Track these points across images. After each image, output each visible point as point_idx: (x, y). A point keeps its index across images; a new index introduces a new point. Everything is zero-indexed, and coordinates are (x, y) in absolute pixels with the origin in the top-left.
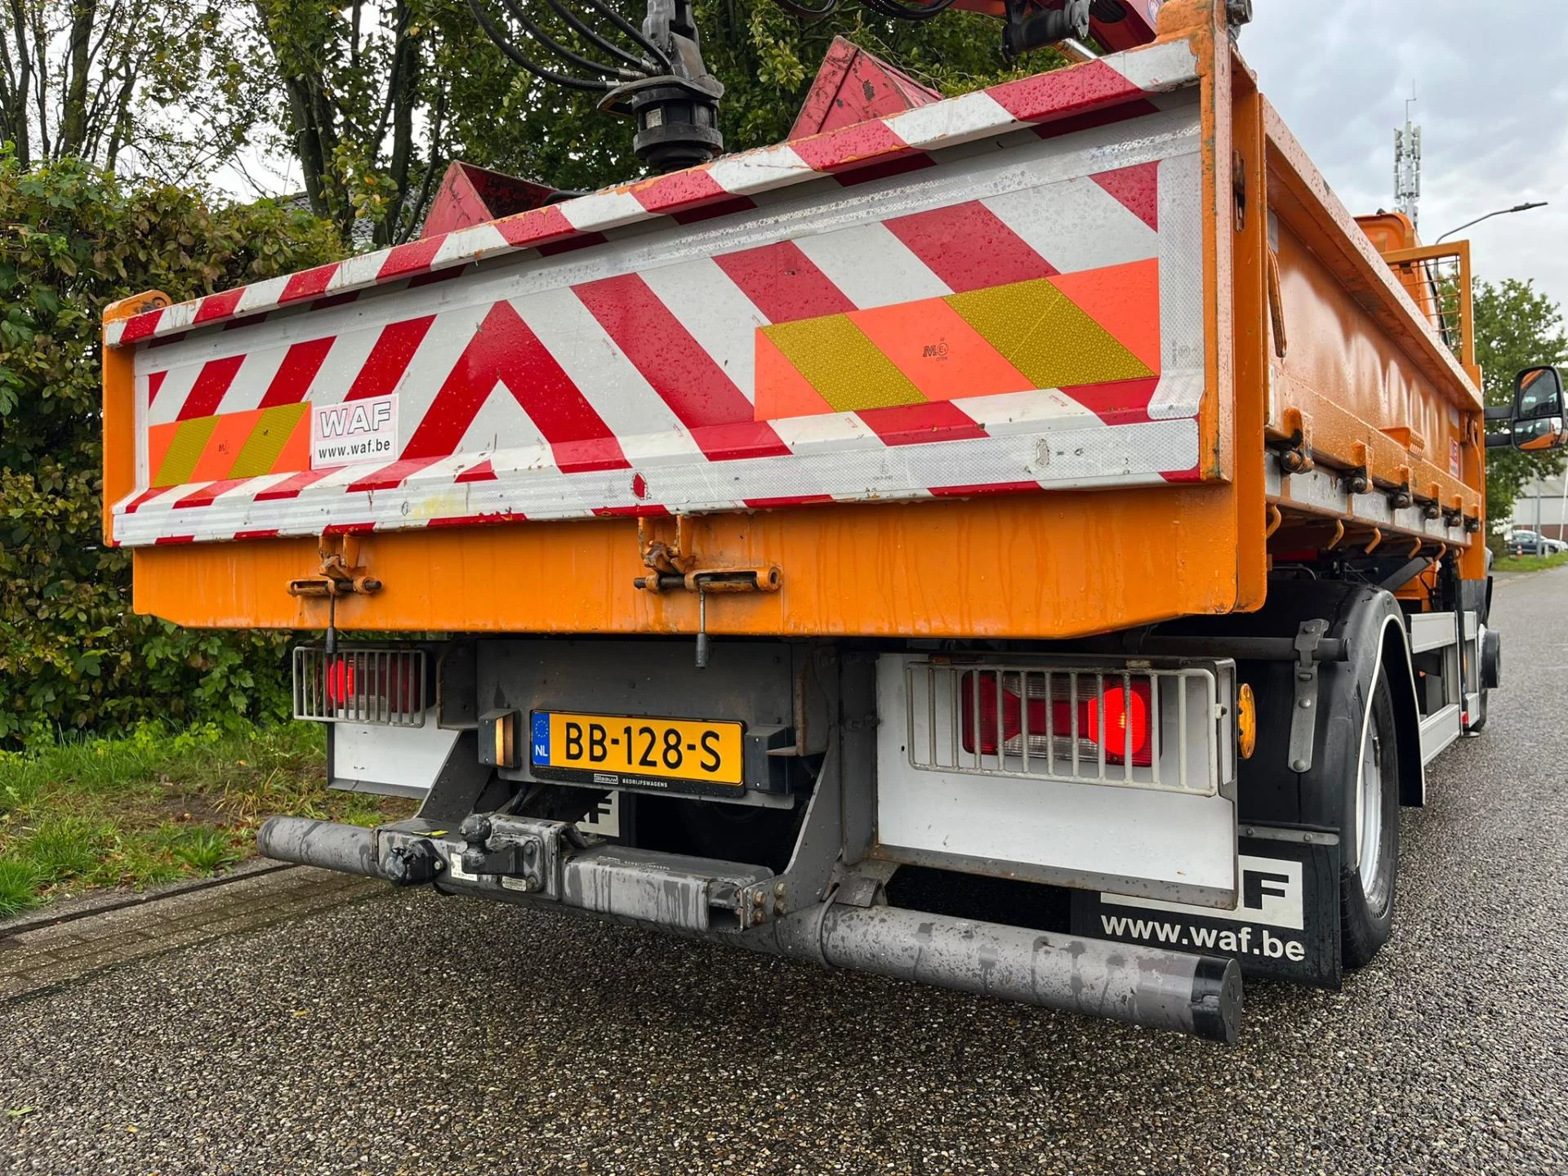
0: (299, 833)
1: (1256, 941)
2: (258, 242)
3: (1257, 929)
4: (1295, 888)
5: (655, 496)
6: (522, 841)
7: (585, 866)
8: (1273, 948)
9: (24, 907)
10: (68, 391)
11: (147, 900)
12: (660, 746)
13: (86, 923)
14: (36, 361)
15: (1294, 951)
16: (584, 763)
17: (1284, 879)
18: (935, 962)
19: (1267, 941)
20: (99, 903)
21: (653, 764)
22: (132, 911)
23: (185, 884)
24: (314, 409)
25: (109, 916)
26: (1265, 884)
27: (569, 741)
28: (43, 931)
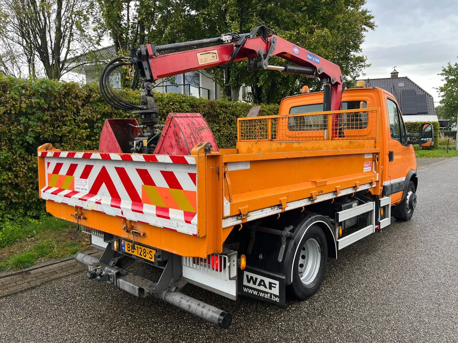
0: (82, 257)
1: (271, 297)
2: (92, 93)
3: (271, 294)
4: (277, 286)
5: (124, 216)
7: (121, 280)
8: (274, 298)
10: (46, 136)
11: (59, 262)
12: (143, 252)
13: (45, 268)
14: (39, 130)
15: (277, 300)
16: (130, 252)
17: (276, 284)
18: (182, 305)
19: (273, 297)
20: (49, 263)
21: (142, 255)
22: (55, 265)
23: (68, 258)
24: (75, 178)
25: (50, 267)
26: (273, 285)
27: (128, 247)
28: (36, 270)
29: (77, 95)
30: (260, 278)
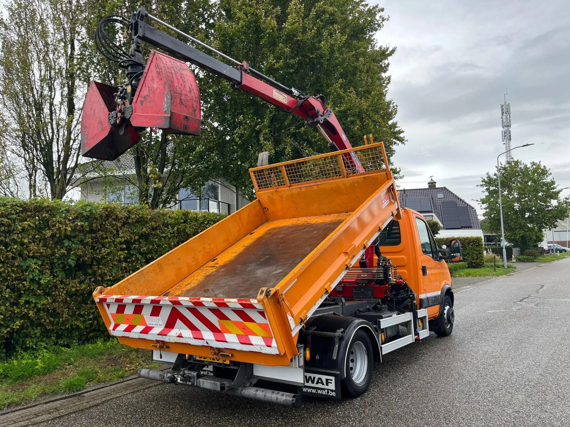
0: (147, 372)
1: (328, 393)
2: (131, 215)
3: (328, 390)
4: (333, 382)
6: (190, 375)
7: (201, 380)
8: (331, 393)
9: (84, 388)
10: (86, 259)
11: (109, 386)
13: (98, 391)
14: (80, 253)
15: (334, 394)
16: (203, 359)
17: (332, 380)
19: (330, 392)
20: (99, 387)
21: (215, 360)
22: (106, 388)
23: (116, 382)
25: (102, 390)
26: (329, 381)
28: (88, 393)
29: (117, 216)
30: (317, 376)
